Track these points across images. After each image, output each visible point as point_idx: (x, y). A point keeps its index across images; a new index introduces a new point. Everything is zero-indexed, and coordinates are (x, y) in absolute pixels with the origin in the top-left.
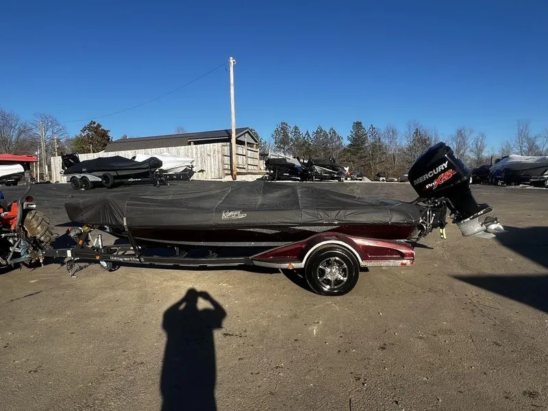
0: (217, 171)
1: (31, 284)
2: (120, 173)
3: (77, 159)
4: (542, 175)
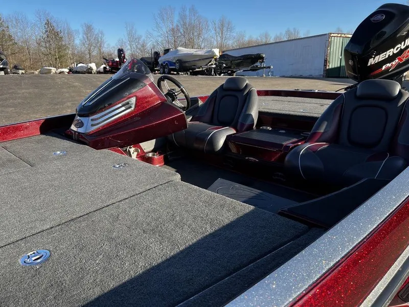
4: (207, 65)
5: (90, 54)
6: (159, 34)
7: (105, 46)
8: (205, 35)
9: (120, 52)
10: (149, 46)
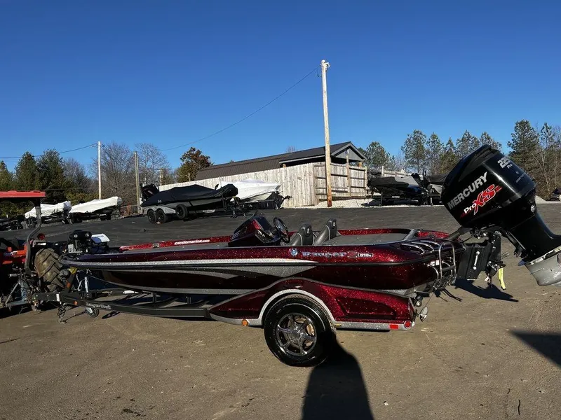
0: (309, 198)
1: (24, 329)
2: (195, 204)
3: (155, 190)
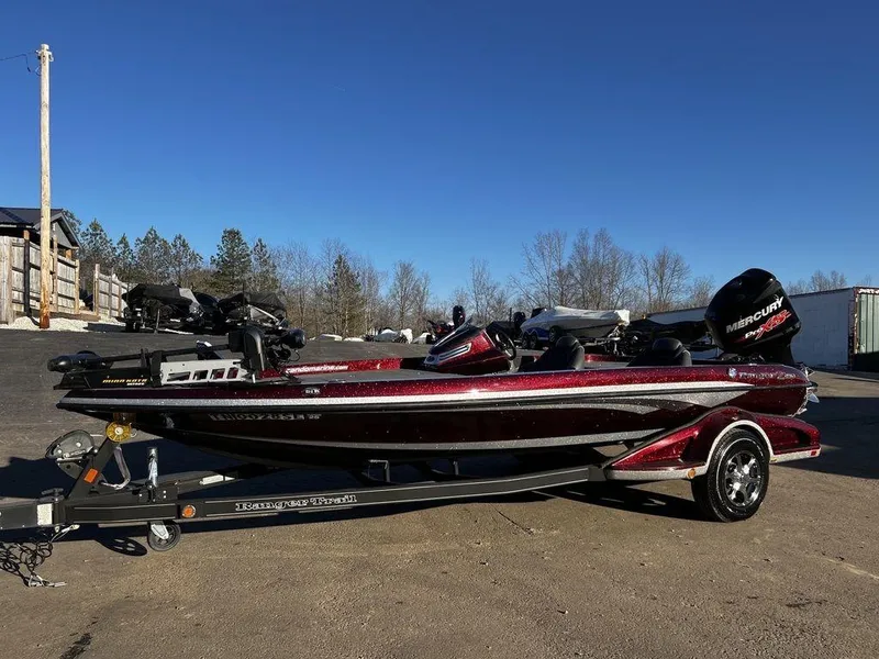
4: (606, 336)
5: (402, 314)
6: (532, 281)
7: (430, 300)
8: (626, 283)
9: (458, 311)
10: (511, 302)
